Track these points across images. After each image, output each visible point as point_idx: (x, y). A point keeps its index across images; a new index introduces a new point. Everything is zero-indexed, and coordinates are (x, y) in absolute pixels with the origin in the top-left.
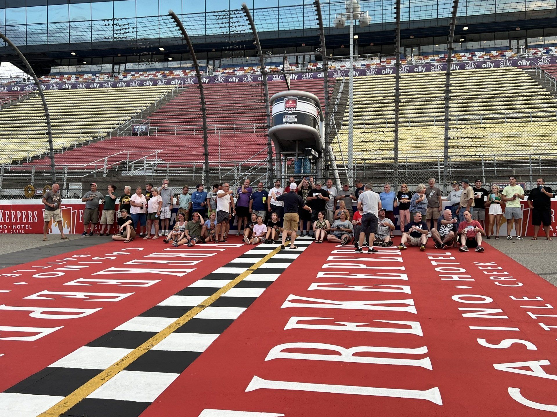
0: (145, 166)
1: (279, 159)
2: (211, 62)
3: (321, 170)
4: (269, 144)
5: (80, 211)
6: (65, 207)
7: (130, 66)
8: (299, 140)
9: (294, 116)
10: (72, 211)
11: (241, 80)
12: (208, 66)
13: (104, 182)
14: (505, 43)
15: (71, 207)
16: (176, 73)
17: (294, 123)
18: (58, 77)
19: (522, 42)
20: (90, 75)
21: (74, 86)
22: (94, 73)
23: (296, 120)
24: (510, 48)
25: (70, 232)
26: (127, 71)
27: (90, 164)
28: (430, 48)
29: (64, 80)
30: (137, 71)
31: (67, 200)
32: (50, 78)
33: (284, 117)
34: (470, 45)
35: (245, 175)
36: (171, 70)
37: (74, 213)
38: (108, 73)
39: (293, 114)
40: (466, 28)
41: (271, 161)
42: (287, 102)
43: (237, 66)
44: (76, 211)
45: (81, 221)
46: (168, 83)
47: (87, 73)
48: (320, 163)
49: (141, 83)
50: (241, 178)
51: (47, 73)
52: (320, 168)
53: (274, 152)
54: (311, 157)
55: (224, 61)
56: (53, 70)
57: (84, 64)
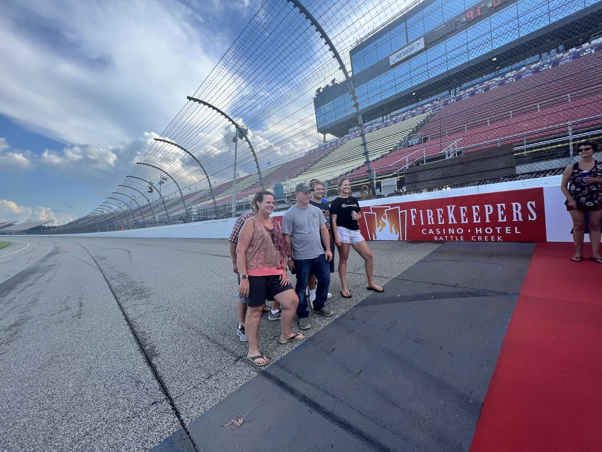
2: (452, 90)
5: (412, 210)
6: (390, 207)
7: (393, 113)
10: (400, 212)
11: (487, 89)
13: (435, 168)
15: (399, 207)
16: (426, 106)
18: (353, 133)
22: (371, 124)
25: (399, 238)
26: (393, 116)
30: (398, 115)
31: (388, 198)
32: (349, 135)
36: (422, 106)
37: (403, 214)
38: (381, 122)
43: (477, 84)
44: (406, 211)
45: (413, 224)
46: (424, 112)
47: (368, 126)
51: (347, 134)
55: (463, 86)
56: (350, 130)
57: (366, 122)
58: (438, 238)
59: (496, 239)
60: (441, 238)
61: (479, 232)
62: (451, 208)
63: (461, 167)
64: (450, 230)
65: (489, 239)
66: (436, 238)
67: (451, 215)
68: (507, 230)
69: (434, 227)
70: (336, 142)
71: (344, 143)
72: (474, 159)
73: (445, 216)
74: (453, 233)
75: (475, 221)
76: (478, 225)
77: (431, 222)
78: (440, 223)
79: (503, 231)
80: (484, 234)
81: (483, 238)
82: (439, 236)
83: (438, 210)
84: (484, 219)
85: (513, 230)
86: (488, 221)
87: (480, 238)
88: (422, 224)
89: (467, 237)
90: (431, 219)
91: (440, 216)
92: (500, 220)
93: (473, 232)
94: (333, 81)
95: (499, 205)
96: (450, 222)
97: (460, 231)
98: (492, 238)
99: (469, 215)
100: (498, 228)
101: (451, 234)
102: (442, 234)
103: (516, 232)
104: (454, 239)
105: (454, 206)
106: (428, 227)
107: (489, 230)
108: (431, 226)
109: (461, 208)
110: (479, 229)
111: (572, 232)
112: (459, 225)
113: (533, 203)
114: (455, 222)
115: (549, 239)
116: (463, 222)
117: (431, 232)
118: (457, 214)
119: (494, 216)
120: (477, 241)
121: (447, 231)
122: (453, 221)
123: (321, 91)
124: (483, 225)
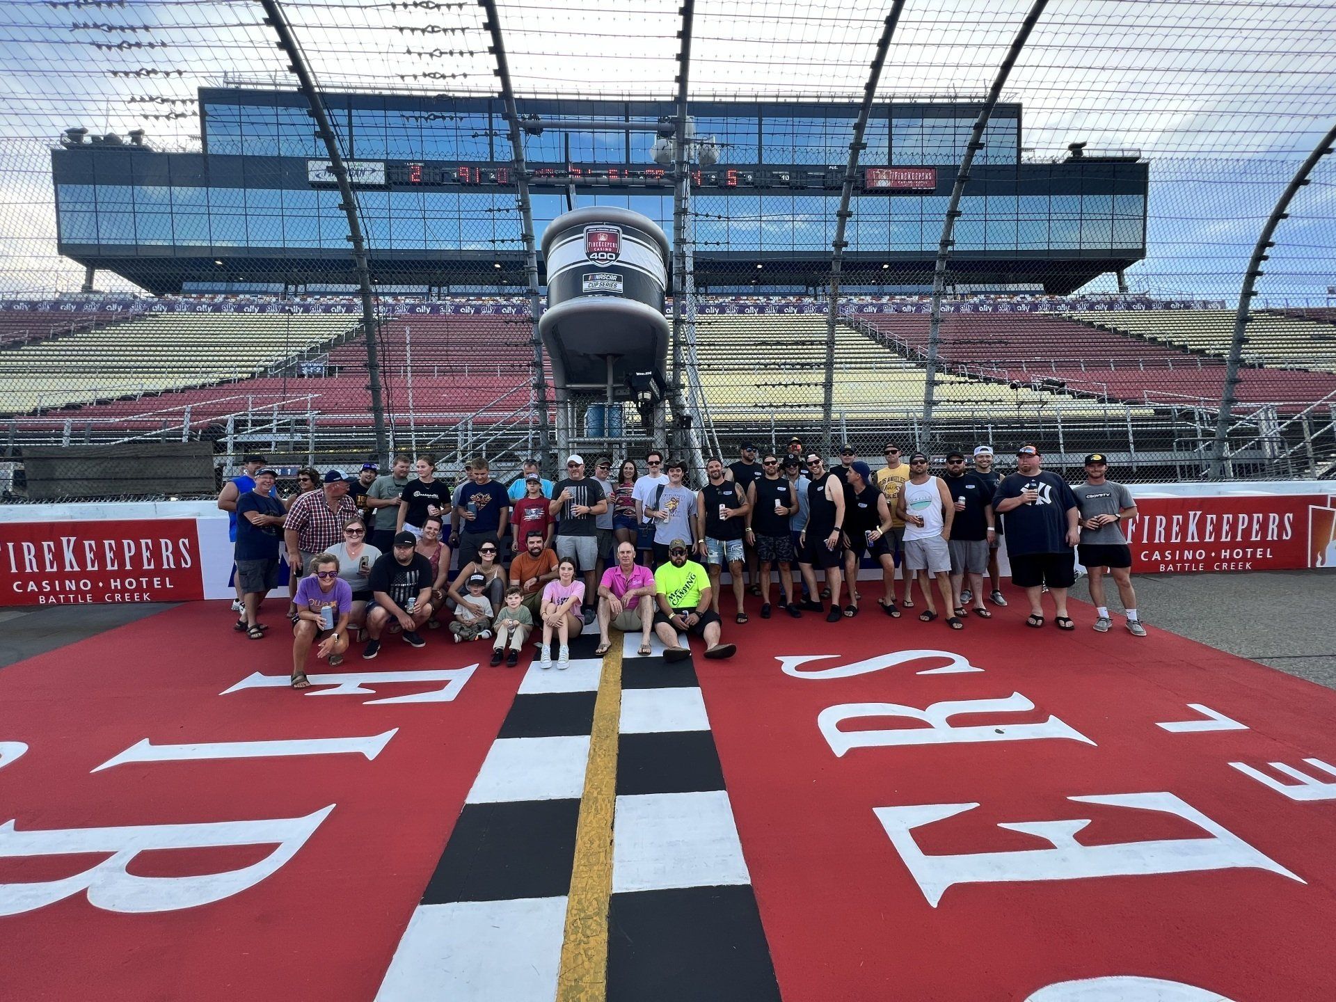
0: (275, 422)
1: (562, 402)
2: (435, 289)
3: (663, 429)
4: (538, 365)
8: (615, 355)
9: (614, 277)
11: (478, 311)
12: (430, 290)
14: (802, 289)
17: (615, 295)
18: (194, 295)
19: (820, 288)
20: (248, 296)
21: (217, 308)
23: (620, 286)
24: (807, 294)
27: (135, 418)
28: (718, 289)
29: (203, 300)
30: (324, 294)
32: (180, 298)
33: (586, 279)
34: (764, 289)
35: (480, 441)
36: (376, 294)
38: (276, 294)
39: (612, 269)
40: (760, 266)
41: (543, 405)
42: (592, 237)
43: (473, 294)
47: (244, 292)
48: (661, 412)
49: (327, 309)
50: (475, 446)
51: (177, 290)
52: (661, 425)
53: (551, 383)
54: (648, 396)
55: (454, 289)
56: (186, 286)
57: (240, 281)
58: (47, 599)
59: (141, 597)
60: (52, 599)
61: (116, 586)
62: (69, 541)
63: (134, 464)
64: (67, 582)
65: (132, 597)
66: (42, 600)
67: (69, 556)
68: (156, 581)
69: (38, 578)
70: (126, 304)
71: (150, 315)
72: (157, 454)
73: (58, 556)
74: (74, 588)
75: (109, 568)
76: (114, 575)
77: (31, 567)
78: (48, 569)
79: (150, 583)
80: (123, 590)
81: (123, 597)
82: (47, 595)
83: (45, 544)
84: (122, 564)
85: (163, 583)
86: (128, 567)
87: (118, 597)
88: (14, 570)
89: (98, 595)
90: (30, 560)
91: (48, 557)
92: (146, 567)
93: (107, 587)
94: (136, 135)
95: (143, 542)
96: (68, 569)
97: (85, 585)
98: (136, 596)
99: (100, 556)
100: (144, 580)
101: (71, 591)
102: (53, 592)
103: (168, 586)
104: (76, 599)
105: (73, 539)
106: (24, 577)
107: (131, 584)
108: (32, 576)
109: (86, 543)
110: (115, 581)
111: (231, 584)
112: (84, 574)
113: (186, 541)
114: (76, 569)
115: (208, 595)
116: (89, 568)
117: (32, 586)
118: (79, 552)
119: (137, 559)
120: (114, 602)
121: (62, 585)
122: (72, 567)
123: (87, 140)
124: (122, 574)
